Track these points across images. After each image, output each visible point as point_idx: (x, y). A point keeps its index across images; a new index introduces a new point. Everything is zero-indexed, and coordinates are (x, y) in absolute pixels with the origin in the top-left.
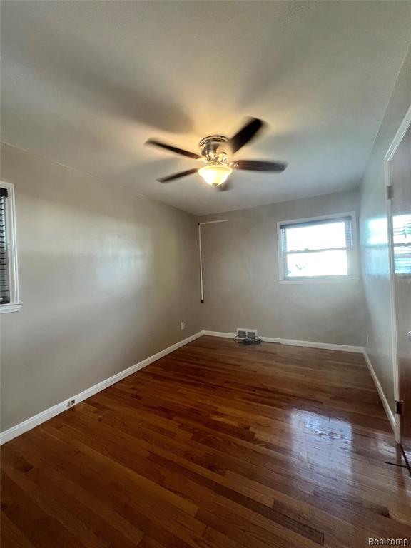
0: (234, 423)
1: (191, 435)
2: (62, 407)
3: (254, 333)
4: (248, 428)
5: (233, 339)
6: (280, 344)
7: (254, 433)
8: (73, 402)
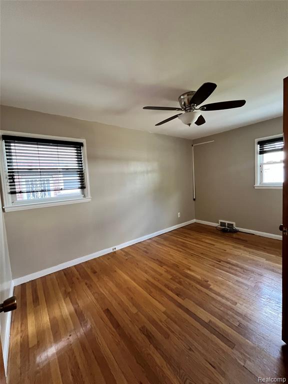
0: (199, 277)
1: (171, 277)
2: (109, 250)
3: (232, 225)
4: (208, 281)
5: (216, 227)
6: (253, 234)
7: (210, 285)
8: (115, 249)
